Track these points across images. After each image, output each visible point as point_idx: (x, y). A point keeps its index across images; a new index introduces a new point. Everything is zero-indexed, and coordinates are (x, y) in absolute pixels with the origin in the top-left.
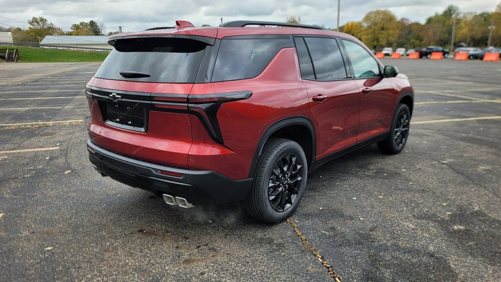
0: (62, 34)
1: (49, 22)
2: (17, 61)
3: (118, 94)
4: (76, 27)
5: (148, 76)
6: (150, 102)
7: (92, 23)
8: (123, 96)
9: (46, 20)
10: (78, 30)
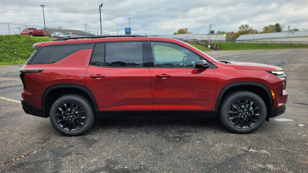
0: (257, 33)
1: (250, 27)
2: (219, 50)
4: (266, 28)
7: (277, 25)
9: (248, 26)
10: (267, 30)
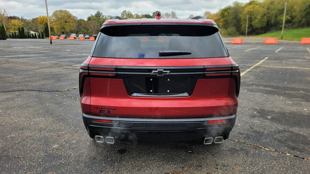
3: (165, 70)
5: (190, 54)
6: (202, 73)
8: (172, 70)
